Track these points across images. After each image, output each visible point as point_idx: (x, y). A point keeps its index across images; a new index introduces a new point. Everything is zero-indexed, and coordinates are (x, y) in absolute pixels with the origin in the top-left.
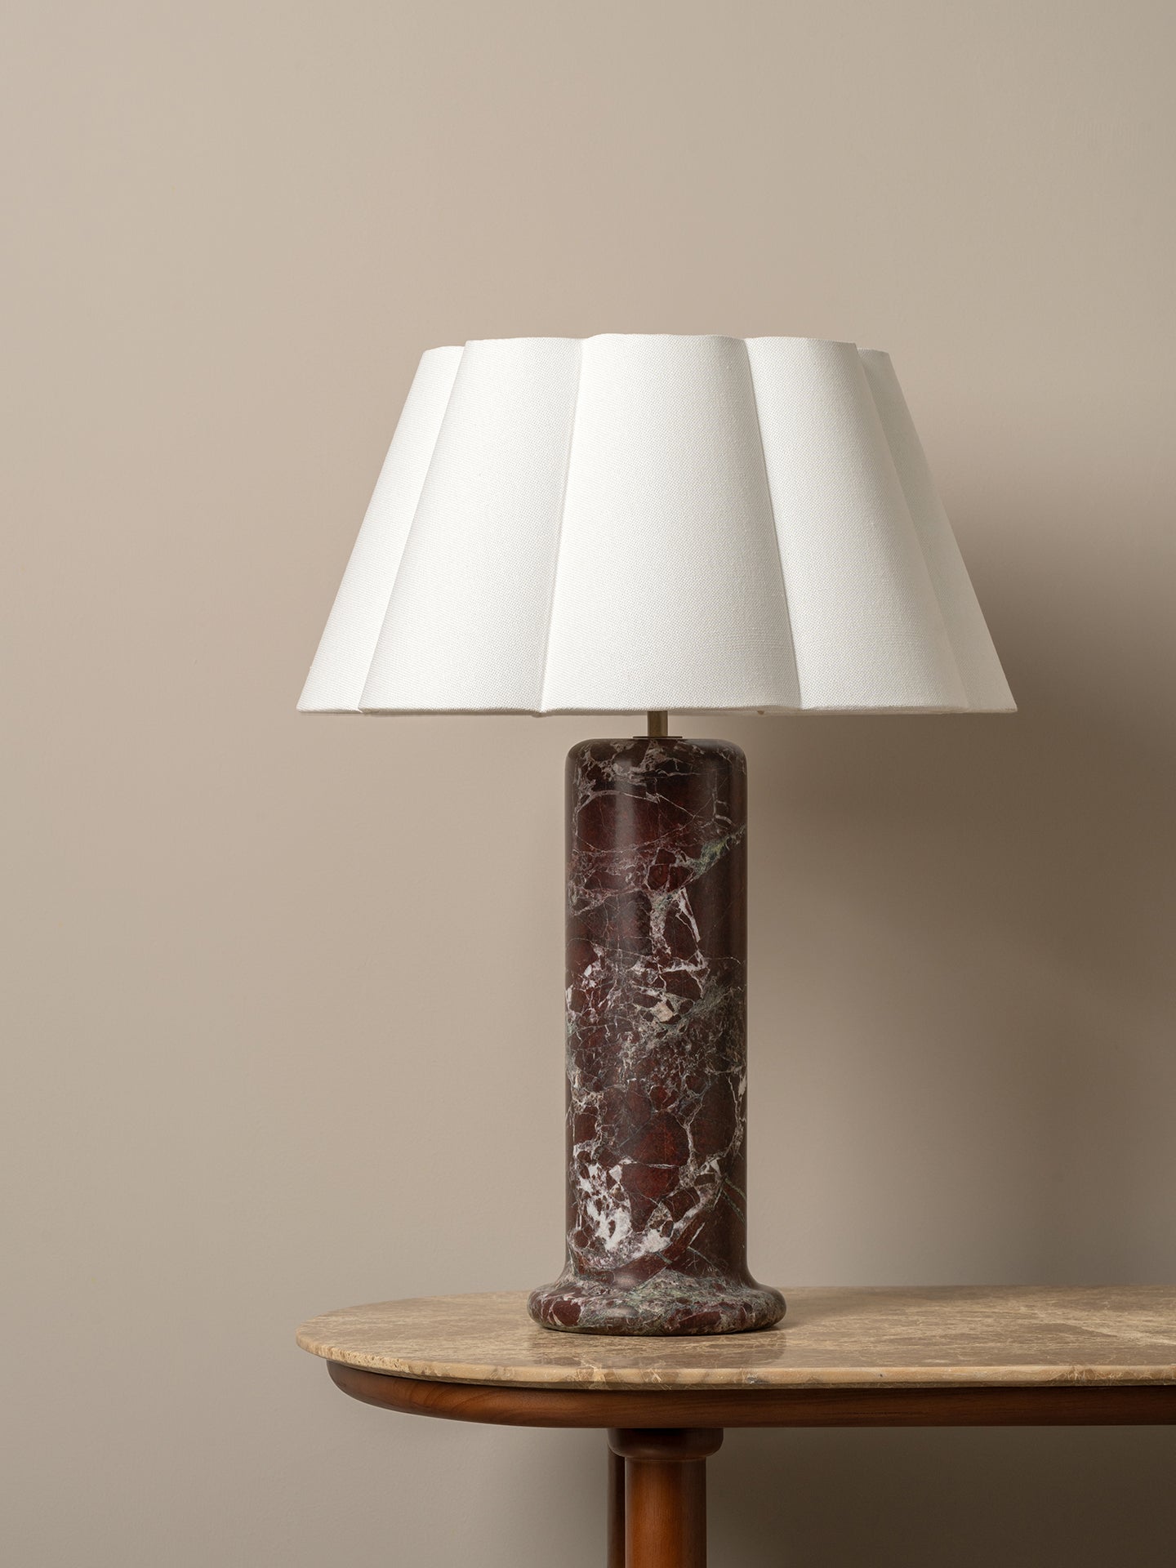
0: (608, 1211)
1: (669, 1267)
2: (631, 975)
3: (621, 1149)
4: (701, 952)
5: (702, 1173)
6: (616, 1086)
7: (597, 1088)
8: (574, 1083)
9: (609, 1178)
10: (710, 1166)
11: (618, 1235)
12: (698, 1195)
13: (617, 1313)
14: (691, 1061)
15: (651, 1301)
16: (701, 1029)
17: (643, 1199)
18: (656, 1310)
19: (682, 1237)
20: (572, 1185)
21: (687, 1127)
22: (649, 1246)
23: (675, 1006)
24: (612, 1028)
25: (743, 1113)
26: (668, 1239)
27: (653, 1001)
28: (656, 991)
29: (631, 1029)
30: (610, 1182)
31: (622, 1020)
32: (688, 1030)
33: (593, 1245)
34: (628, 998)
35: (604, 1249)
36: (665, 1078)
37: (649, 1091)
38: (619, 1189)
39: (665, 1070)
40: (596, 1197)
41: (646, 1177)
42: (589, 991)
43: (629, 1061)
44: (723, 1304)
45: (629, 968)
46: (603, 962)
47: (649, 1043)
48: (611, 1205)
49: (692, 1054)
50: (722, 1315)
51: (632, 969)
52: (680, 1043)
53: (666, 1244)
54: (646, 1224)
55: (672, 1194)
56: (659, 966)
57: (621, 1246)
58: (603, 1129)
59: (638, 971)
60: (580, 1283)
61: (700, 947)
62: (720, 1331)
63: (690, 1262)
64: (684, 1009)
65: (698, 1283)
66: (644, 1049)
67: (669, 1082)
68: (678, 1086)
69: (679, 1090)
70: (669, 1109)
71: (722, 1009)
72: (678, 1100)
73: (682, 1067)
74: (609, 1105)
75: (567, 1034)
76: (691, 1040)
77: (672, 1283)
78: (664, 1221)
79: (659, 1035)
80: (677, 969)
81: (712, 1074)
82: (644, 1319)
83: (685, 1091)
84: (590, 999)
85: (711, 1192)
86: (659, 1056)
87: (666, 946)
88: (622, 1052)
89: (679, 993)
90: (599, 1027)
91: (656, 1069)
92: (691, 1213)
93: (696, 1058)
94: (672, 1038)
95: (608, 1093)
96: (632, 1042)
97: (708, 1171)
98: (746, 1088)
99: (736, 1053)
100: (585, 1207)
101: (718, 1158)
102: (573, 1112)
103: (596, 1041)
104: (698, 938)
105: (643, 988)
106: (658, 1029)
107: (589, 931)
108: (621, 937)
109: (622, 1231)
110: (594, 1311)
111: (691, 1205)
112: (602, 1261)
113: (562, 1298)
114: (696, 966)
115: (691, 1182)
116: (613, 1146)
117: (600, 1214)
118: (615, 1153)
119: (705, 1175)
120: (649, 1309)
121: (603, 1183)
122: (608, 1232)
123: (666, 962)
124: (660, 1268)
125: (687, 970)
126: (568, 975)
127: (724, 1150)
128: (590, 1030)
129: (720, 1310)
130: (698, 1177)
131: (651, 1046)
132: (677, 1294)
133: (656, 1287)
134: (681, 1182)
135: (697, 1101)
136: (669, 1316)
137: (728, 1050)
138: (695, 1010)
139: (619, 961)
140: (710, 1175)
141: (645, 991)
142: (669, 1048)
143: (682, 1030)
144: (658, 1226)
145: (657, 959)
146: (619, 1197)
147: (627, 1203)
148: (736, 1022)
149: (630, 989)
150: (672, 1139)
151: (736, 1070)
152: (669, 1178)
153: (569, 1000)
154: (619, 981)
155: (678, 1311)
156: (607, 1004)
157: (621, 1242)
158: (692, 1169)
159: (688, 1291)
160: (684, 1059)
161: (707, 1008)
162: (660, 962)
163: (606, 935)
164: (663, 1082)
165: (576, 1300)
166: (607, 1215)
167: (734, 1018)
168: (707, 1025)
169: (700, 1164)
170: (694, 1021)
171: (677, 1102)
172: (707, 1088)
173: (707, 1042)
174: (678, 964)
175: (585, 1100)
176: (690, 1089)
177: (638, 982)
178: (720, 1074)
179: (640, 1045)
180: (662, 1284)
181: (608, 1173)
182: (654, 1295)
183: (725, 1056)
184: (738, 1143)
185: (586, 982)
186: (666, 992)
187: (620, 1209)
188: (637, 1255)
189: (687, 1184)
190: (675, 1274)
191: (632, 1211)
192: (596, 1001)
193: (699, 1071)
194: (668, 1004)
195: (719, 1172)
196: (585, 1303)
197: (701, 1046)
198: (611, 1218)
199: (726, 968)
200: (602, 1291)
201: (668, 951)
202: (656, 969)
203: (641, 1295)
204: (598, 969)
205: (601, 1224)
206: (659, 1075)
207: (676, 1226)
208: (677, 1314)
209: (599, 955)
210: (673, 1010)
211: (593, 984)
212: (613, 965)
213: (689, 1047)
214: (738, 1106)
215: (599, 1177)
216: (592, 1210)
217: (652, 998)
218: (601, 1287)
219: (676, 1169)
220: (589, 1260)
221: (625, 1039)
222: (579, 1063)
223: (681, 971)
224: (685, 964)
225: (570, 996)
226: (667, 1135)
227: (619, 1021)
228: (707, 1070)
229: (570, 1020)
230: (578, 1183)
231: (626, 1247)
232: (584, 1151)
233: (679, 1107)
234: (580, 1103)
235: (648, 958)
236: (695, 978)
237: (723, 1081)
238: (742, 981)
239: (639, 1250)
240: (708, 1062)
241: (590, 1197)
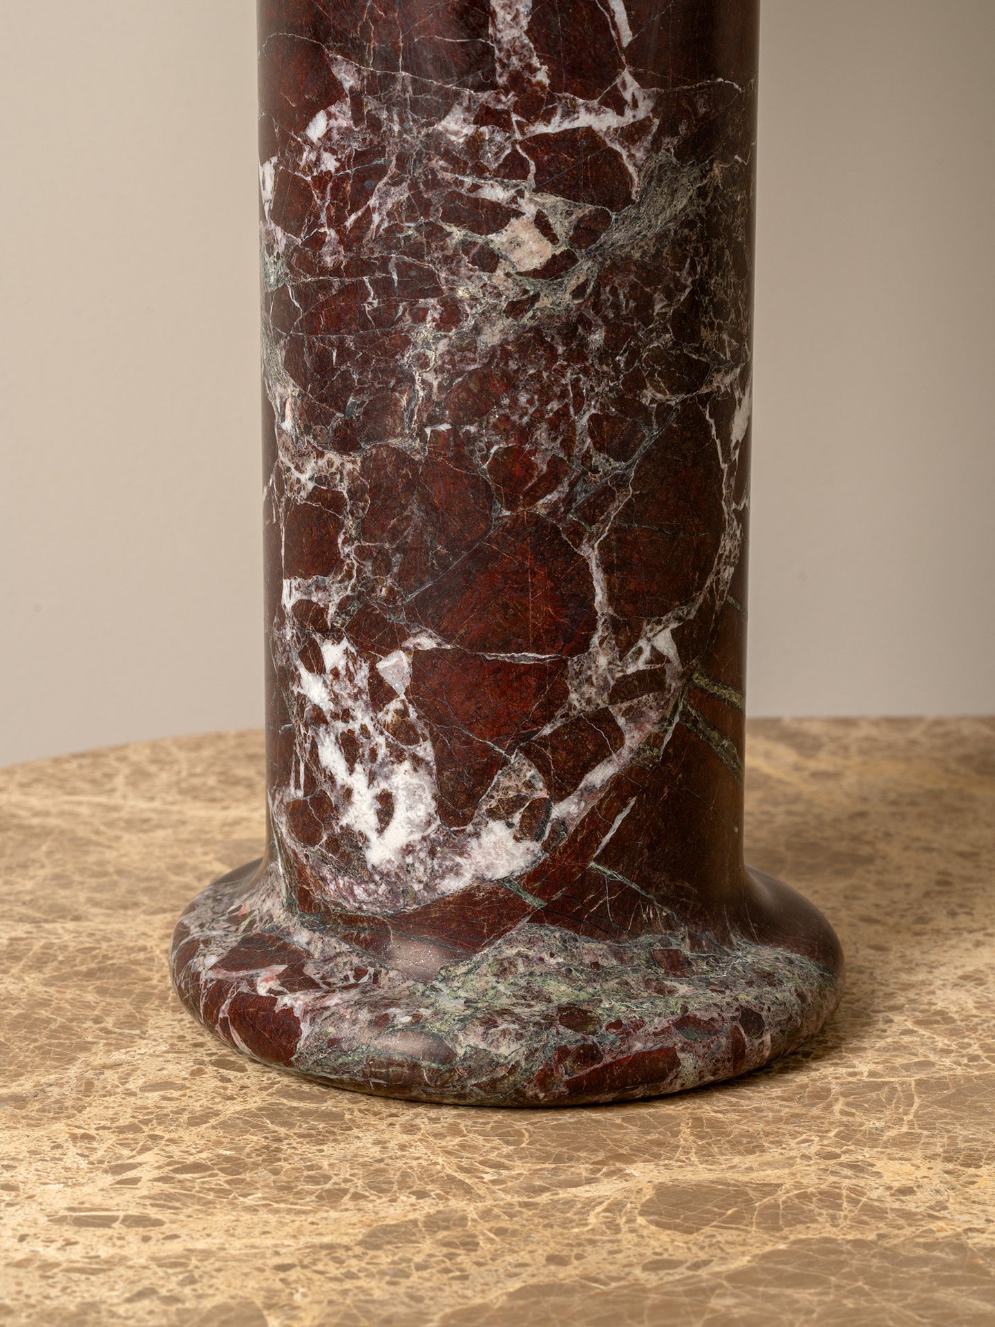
0: (375, 767)
1: (538, 918)
2: (436, 144)
3: (410, 610)
4: (636, 76)
5: (631, 670)
6: (394, 442)
7: (345, 444)
8: (283, 417)
9: (377, 682)
10: (653, 648)
11: (400, 832)
12: (618, 729)
13: (399, 1046)
14: (600, 377)
15: (489, 1023)
16: (633, 287)
17: (469, 741)
18: (504, 1050)
19: (573, 839)
20: (281, 679)
21: (591, 554)
22: (483, 863)
23: (561, 227)
24: (384, 287)
25: (741, 489)
26: (536, 846)
27: (499, 216)
28: (506, 187)
29: (436, 292)
30: (379, 693)
31: (411, 266)
32: (597, 292)
33: (333, 845)
34: (426, 207)
35: (363, 861)
36: (532, 425)
37: (485, 458)
38: (403, 713)
39: (530, 402)
40: (340, 726)
41: (477, 685)
42: (321, 181)
43: (430, 377)
44: (685, 1022)
45: (430, 124)
46: (357, 105)
47: (487, 329)
48: (382, 752)
49: (605, 354)
50: (681, 1055)
51: (439, 127)
52: (573, 329)
53: (530, 858)
54: (476, 806)
55: (547, 730)
56: (515, 118)
57: (409, 860)
58: (361, 552)
59: (456, 133)
60: (301, 938)
61: (633, 61)
62: (677, 1088)
63: (594, 901)
64: (585, 233)
65: (617, 954)
66: (472, 347)
67: (541, 434)
68: (567, 445)
69: (569, 456)
70: (541, 507)
71: (690, 224)
72: (566, 482)
73: (578, 394)
74: (375, 491)
75: (265, 284)
76: (605, 319)
77: (547, 958)
78: (525, 799)
79: (515, 309)
80: (567, 125)
81: (661, 404)
82: (471, 1072)
83: (587, 457)
84: (323, 202)
85: (654, 715)
86: (513, 365)
87: (535, 62)
88: (410, 353)
89: (570, 191)
90: (347, 280)
91: (506, 401)
92: (600, 775)
93: (616, 365)
94: (550, 317)
95: (374, 458)
96: (438, 327)
97: (647, 663)
98: (749, 419)
99: (725, 337)
100: (314, 746)
101: (674, 625)
102: (282, 492)
103: (339, 317)
104: (627, 36)
105: (468, 181)
106: (511, 292)
107: (318, 13)
108: (408, 38)
109: (410, 822)
110: (333, 1042)
111: (600, 755)
112: (358, 891)
113: (252, 984)
114: (621, 112)
115: (598, 694)
116: (386, 600)
117: (351, 771)
118: (391, 618)
119: (639, 674)
120: (482, 1046)
121: (361, 691)
122: (373, 820)
123: (535, 107)
124: (514, 919)
125: (596, 127)
126: (266, 127)
127: (687, 599)
128: (325, 287)
129: (677, 1040)
130: (618, 681)
131: (491, 337)
132: (561, 992)
133: (504, 969)
134: (573, 696)
135: (620, 481)
136: (538, 1067)
137: (704, 333)
138: (617, 236)
139: (402, 104)
140: (652, 673)
141: (476, 187)
142: (543, 342)
143: (579, 292)
144: (510, 813)
145: (509, 99)
146: (403, 733)
147: (425, 750)
148: (727, 252)
149: (434, 183)
150: (549, 584)
151: (723, 381)
152: (541, 688)
153: (268, 193)
154: (402, 160)
155: (563, 1052)
156: (370, 222)
157: (408, 850)
158: (602, 661)
159: (590, 981)
160: (585, 371)
161: (650, 226)
162: (517, 108)
163: (365, 29)
164: (525, 433)
165: (286, 1000)
166: (372, 777)
167: (722, 242)
168: (650, 274)
169: (625, 644)
170: (615, 267)
171: (564, 488)
172: (646, 443)
173: (647, 320)
174: (570, 112)
175: (310, 467)
176: (600, 448)
177: (456, 164)
178: (683, 402)
179: (461, 336)
180: (520, 961)
181: (372, 668)
182: (497, 995)
183: (698, 350)
184: (728, 573)
185: (313, 157)
186: (536, 191)
187: (407, 765)
188: (452, 885)
189: (589, 701)
190: (555, 935)
191: (439, 772)
192: (340, 210)
193: (627, 403)
194: (541, 223)
195: (676, 661)
196: (314, 1013)
197: (632, 333)
198: (383, 785)
199: (702, 110)
200: (359, 973)
201: (542, 77)
202: (506, 125)
203: (462, 993)
204: (344, 122)
205: (355, 798)
206: (515, 418)
207: (559, 810)
208: (560, 1060)
209: (347, 85)
210: (553, 239)
211: (330, 163)
212: (384, 115)
213: (597, 338)
214: (730, 474)
215: (351, 676)
216: (331, 756)
217: (494, 206)
218: (356, 960)
219: (561, 664)
220: (323, 879)
221: (420, 317)
222: (294, 367)
223: (575, 130)
224: (589, 110)
225: (270, 184)
226: (534, 574)
227: (403, 268)
228: (648, 396)
229: (270, 248)
230: (296, 678)
231: (422, 862)
232: (310, 602)
233: (569, 500)
234: (296, 474)
235: (484, 96)
236: (617, 147)
237: (691, 418)
238: (745, 142)
239: (457, 874)
240: (651, 375)
241: (326, 723)
